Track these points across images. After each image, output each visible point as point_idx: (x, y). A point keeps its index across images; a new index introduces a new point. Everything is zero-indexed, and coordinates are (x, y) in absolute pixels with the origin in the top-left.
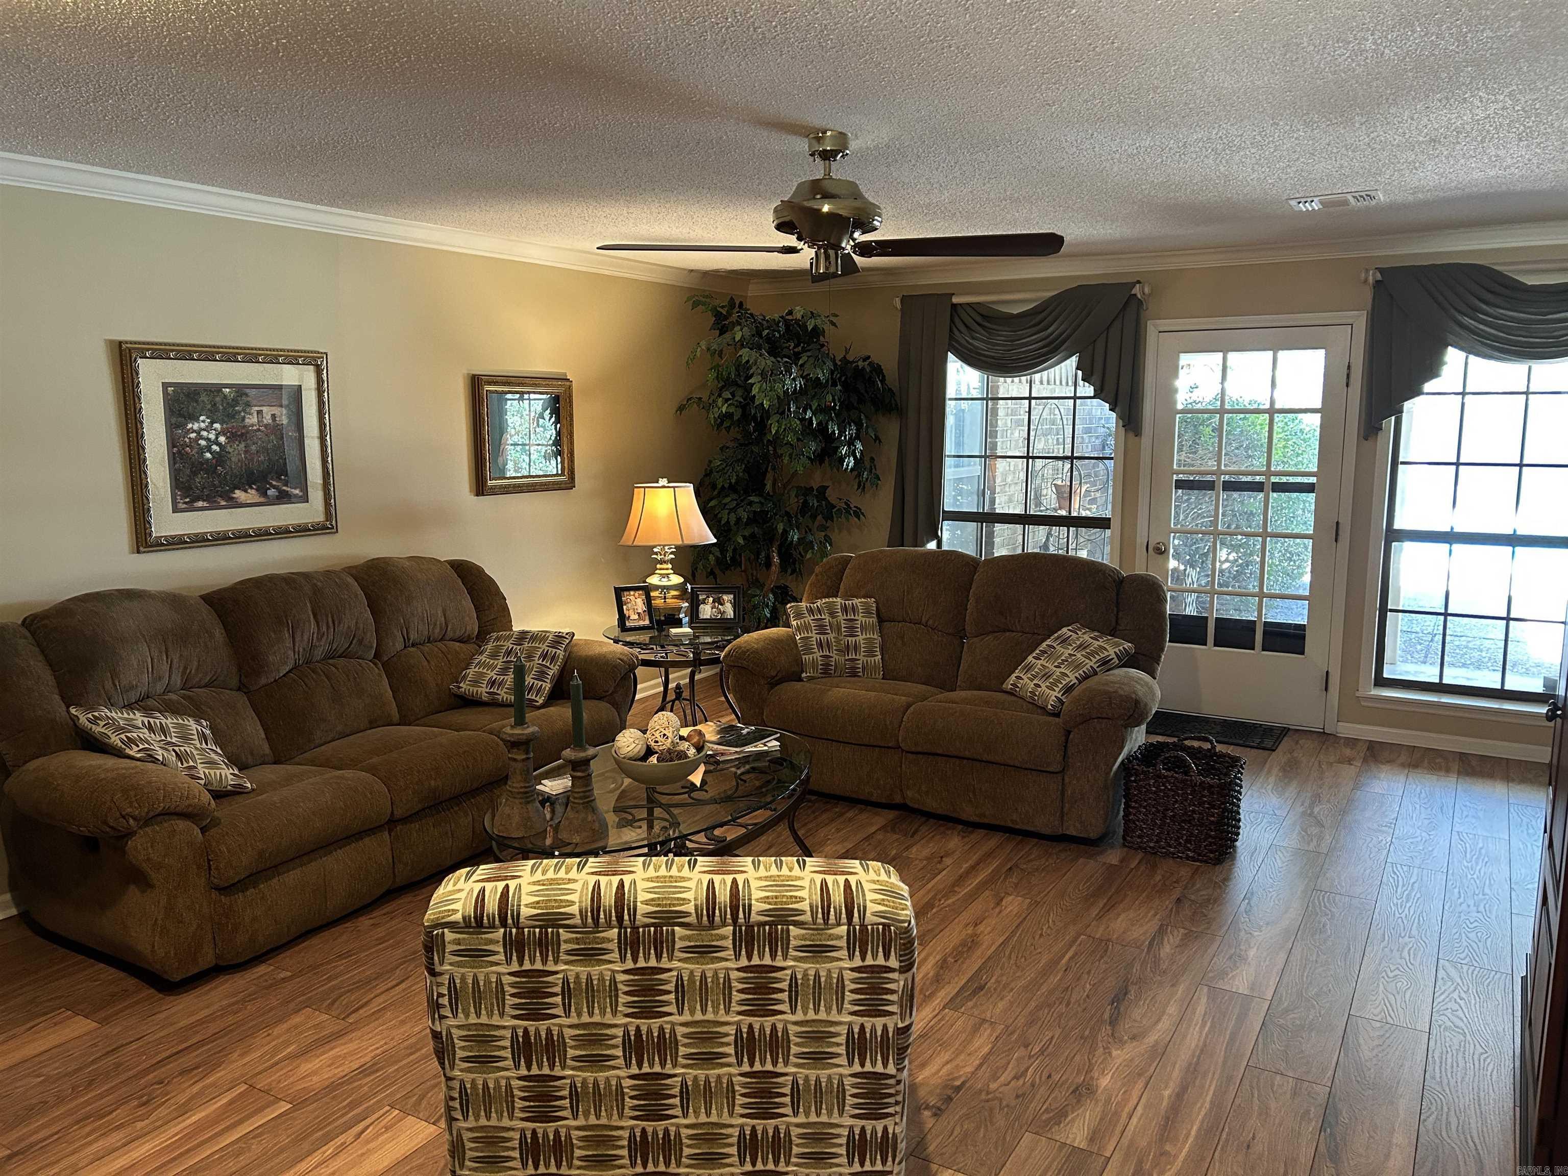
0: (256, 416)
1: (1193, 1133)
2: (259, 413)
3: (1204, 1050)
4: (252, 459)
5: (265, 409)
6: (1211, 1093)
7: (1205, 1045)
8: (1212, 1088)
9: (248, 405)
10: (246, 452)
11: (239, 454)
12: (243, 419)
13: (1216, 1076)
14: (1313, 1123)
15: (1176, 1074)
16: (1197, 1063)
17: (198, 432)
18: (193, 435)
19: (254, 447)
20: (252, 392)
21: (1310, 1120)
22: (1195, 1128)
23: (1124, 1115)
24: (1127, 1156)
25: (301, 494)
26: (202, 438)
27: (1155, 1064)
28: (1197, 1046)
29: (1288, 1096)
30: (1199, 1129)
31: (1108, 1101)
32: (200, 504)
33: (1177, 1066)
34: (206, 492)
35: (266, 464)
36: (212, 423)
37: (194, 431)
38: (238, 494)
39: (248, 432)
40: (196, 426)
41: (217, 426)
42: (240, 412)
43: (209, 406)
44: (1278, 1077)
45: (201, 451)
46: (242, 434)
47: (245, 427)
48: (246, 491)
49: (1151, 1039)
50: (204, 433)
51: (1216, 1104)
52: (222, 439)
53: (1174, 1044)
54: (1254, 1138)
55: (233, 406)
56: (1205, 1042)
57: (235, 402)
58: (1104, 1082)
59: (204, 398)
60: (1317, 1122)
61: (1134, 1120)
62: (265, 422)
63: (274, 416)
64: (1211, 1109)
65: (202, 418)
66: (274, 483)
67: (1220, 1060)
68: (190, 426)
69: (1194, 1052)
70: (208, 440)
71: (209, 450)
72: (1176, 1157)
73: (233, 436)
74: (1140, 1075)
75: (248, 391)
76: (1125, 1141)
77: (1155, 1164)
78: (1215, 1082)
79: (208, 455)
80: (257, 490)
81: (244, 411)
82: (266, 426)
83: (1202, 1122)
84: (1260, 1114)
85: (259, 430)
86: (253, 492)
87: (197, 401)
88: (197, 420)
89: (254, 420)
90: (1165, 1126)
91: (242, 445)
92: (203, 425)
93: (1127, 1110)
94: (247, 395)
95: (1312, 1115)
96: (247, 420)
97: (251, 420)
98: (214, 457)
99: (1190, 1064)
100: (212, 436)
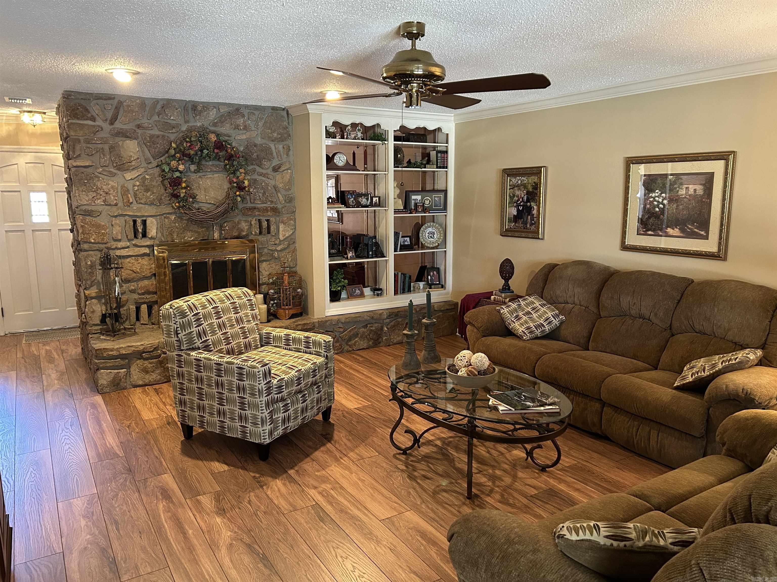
0: (685, 189)
1: (165, 524)
2: (687, 188)
3: (195, 561)
4: (679, 213)
5: (690, 186)
6: (173, 544)
7: (197, 563)
8: (174, 546)
9: (682, 184)
10: (676, 209)
11: (673, 210)
12: (678, 191)
13: (177, 552)
14: (119, 559)
15: (195, 542)
16: (191, 552)
17: (654, 198)
18: (652, 199)
19: (681, 207)
20: (684, 177)
21: (122, 559)
22: (166, 526)
23: (196, 513)
24: (181, 503)
25: (705, 234)
26: (655, 201)
27: (208, 539)
28: (200, 561)
29: (139, 564)
30: (164, 527)
31: (208, 514)
32: (650, 232)
33: (198, 545)
34: (653, 227)
35: (687, 216)
36: (661, 194)
37: (652, 197)
38: (669, 230)
39: (679, 198)
40: (653, 195)
41: (664, 195)
42: (676, 188)
43: (661, 185)
44: (149, 570)
45: (654, 207)
46: (676, 199)
47: (678, 196)
48: (673, 229)
49: (224, 551)
50: (657, 199)
51: (166, 540)
52: (665, 202)
53: (212, 555)
54: (141, 537)
55: (673, 185)
56: (199, 566)
57: (675, 182)
58: (218, 520)
59: (659, 181)
60: (118, 560)
61: (191, 515)
62: (690, 193)
63: (695, 190)
64: (167, 537)
65: (657, 191)
66: (690, 226)
67: (183, 561)
68: (651, 195)
69: (198, 557)
70: (658, 202)
71: (658, 207)
72: (164, 513)
73: (671, 201)
74: (208, 531)
75: (682, 177)
76: (186, 507)
77: (169, 507)
78: (176, 548)
79: (657, 209)
80: (679, 229)
81: (679, 187)
82: (690, 195)
83: (165, 530)
84: (145, 547)
85: (685, 197)
86: (677, 230)
87: (656, 183)
88: (654, 192)
89: (684, 192)
90: (178, 520)
91: (675, 206)
92: (657, 195)
93: (198, 516)
94: (681, 179)
95: (122, 562)
96: (680, 192)
97: (682, 192)
98: (660, 211)
99: (194, 550)
100: (660, 200)
